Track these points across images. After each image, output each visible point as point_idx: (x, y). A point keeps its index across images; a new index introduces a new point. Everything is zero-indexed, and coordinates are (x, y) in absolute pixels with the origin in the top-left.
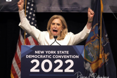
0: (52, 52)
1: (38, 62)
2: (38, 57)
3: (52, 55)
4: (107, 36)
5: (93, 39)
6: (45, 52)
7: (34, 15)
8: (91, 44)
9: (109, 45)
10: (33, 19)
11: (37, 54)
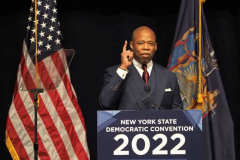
0: (149, 122)
1: (126, 139)
2: (125, 129)
3: (150, 126)
4: (212, 54)
5: (184, 62)
6: (137, 122)
7: (55, 10)
8: (179, 71)
9: (218, 73)
10: (53, 20)
11: (125, 126)
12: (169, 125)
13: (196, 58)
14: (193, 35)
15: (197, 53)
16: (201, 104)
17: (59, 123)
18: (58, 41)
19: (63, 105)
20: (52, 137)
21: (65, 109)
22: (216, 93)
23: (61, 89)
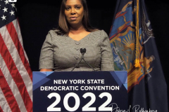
0: (79, 82)
4: (148, 24)
5: (123, 31)
8: (119, 39)
12: (98, 85)
13: (134, 28)
14: (131, 8)
15: (135, 23)
16: (138, 68)
17: (12, 85)
18: (12, 13)
19: (16, 69)
20: (6, 97)
21: (18, 72)
22: (152, 59)
23: (15, 55)
